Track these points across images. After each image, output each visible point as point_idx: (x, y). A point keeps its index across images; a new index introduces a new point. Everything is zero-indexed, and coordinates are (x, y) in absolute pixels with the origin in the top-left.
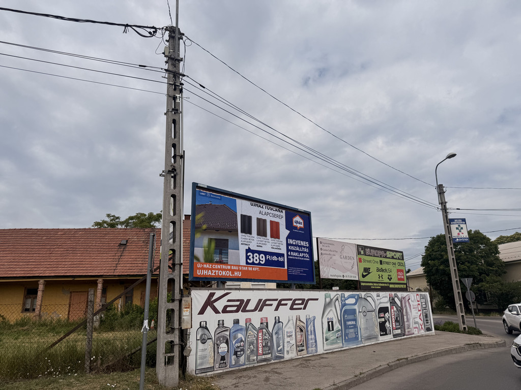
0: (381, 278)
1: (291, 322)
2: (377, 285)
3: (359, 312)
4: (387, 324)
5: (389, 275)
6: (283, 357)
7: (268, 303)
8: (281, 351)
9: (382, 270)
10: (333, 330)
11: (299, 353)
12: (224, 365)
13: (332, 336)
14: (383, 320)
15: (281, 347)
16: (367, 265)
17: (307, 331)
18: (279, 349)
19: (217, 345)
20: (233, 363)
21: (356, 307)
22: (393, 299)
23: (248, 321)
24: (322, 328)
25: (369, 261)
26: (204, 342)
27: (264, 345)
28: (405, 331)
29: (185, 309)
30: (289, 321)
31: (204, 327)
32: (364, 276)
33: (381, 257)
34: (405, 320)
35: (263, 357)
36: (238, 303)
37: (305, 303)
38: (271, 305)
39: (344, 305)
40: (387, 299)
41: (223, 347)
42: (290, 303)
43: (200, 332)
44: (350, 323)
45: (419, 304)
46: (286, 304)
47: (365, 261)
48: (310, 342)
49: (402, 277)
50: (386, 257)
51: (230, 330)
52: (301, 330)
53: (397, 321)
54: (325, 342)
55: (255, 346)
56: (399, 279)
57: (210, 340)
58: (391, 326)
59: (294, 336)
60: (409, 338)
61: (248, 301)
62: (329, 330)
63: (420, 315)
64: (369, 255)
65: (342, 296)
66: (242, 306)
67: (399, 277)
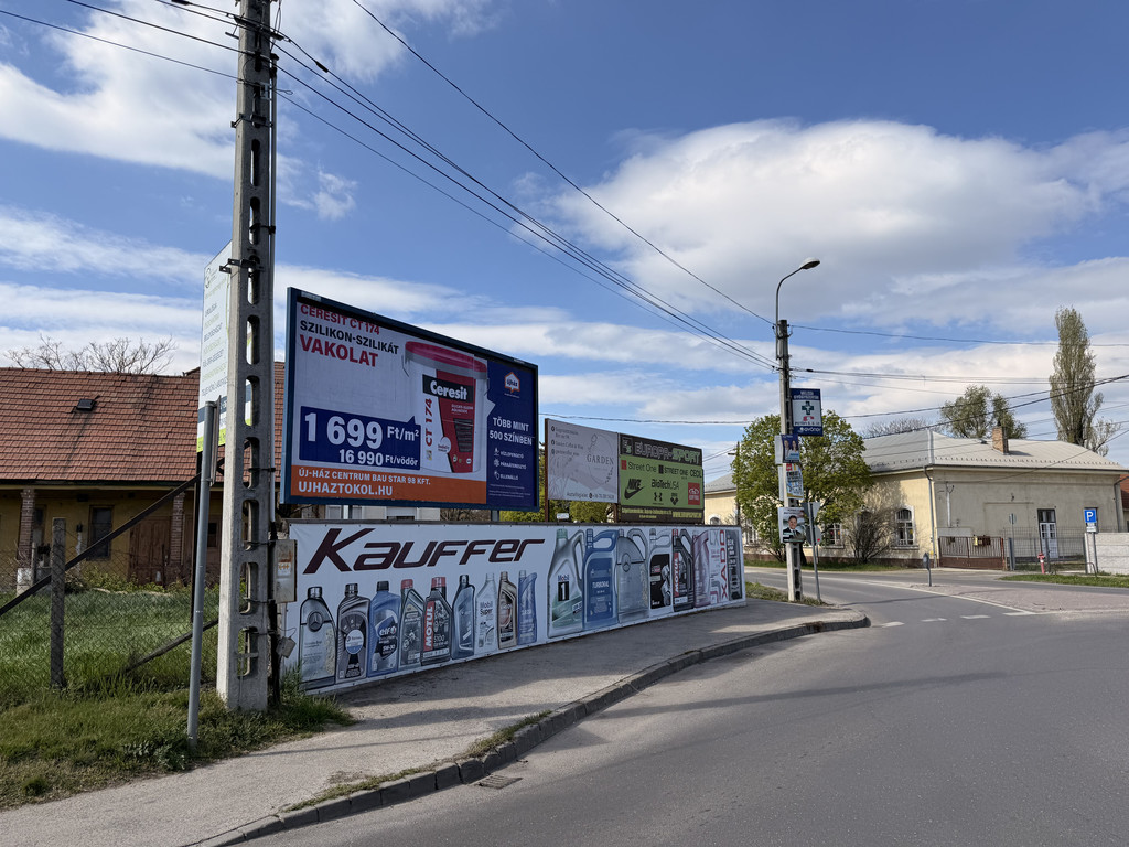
0: (658, 499)
1: (490, 585)
2: (651, 512)
3: (617, 564)
4: (665, 586)
5: (673, 494)
6: (472, 653)
7: (447, 548)
8: (470, 641)
9: (662, 484)
10: (567, 598)
11: (501, 644)
12: (356, 672)
13: (565, 609)
14: (658, 578)
15: (469, 634)
16: (635, 475)
17: (520, 602)
18: (465, 637)
19: (343, 633)
20: (374, 667)
21: (612, 555)
22: (679, 540)
23: (407, 585)
24: (549, 595)
25: (640, 467)
26: (315, 627)
27: (436, 630)
28: (695, 600)
29: (283, 564)
30: (487, 582)
31: (316, 599)
32: (628, 496)
33: (662, 458)
34: (697, 579)
35: (434, 653)
36: (387, 550)
37: (518, 547)
38: (454, 553)
39: (590, 552)
40: (667, 540)
41: (355, 638)
42: (490, 549)
43: (309, 608)
44: (598, 585)
45: (723, 549)
46: (483, 552)
47: (633, 466)
48: (525, 621)
49: (697, 498)
50: (671, 459)
51: (370, 602)
52: (509, 601)
53: (682, 580)
54: (551, 622)
55: (419, 633)
56: (690, 502)
57: (329, 624)
58: (671, 591)
59: (494, 612)
60: (702, 612)
61: (409, 546)
62: (560, 599)
63: (723, 570)
64: (641, 456)
65: (589, 534)
66: (395, 555)
67: (692, 498)
